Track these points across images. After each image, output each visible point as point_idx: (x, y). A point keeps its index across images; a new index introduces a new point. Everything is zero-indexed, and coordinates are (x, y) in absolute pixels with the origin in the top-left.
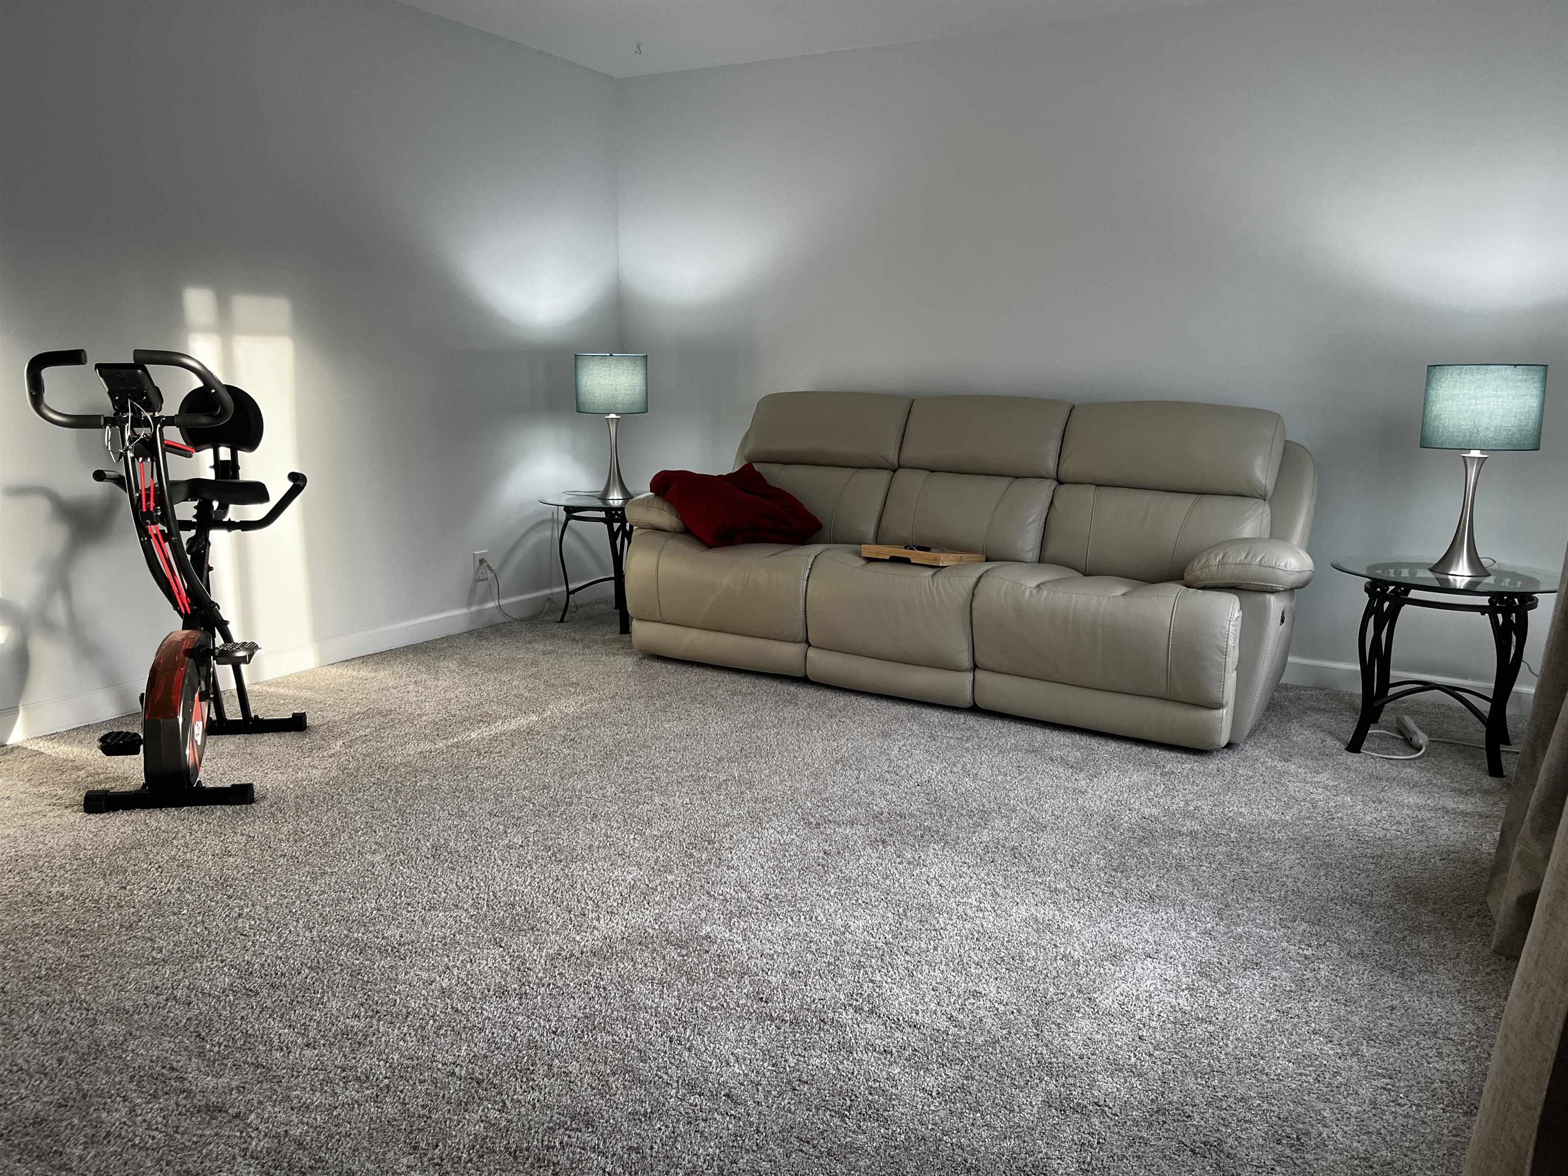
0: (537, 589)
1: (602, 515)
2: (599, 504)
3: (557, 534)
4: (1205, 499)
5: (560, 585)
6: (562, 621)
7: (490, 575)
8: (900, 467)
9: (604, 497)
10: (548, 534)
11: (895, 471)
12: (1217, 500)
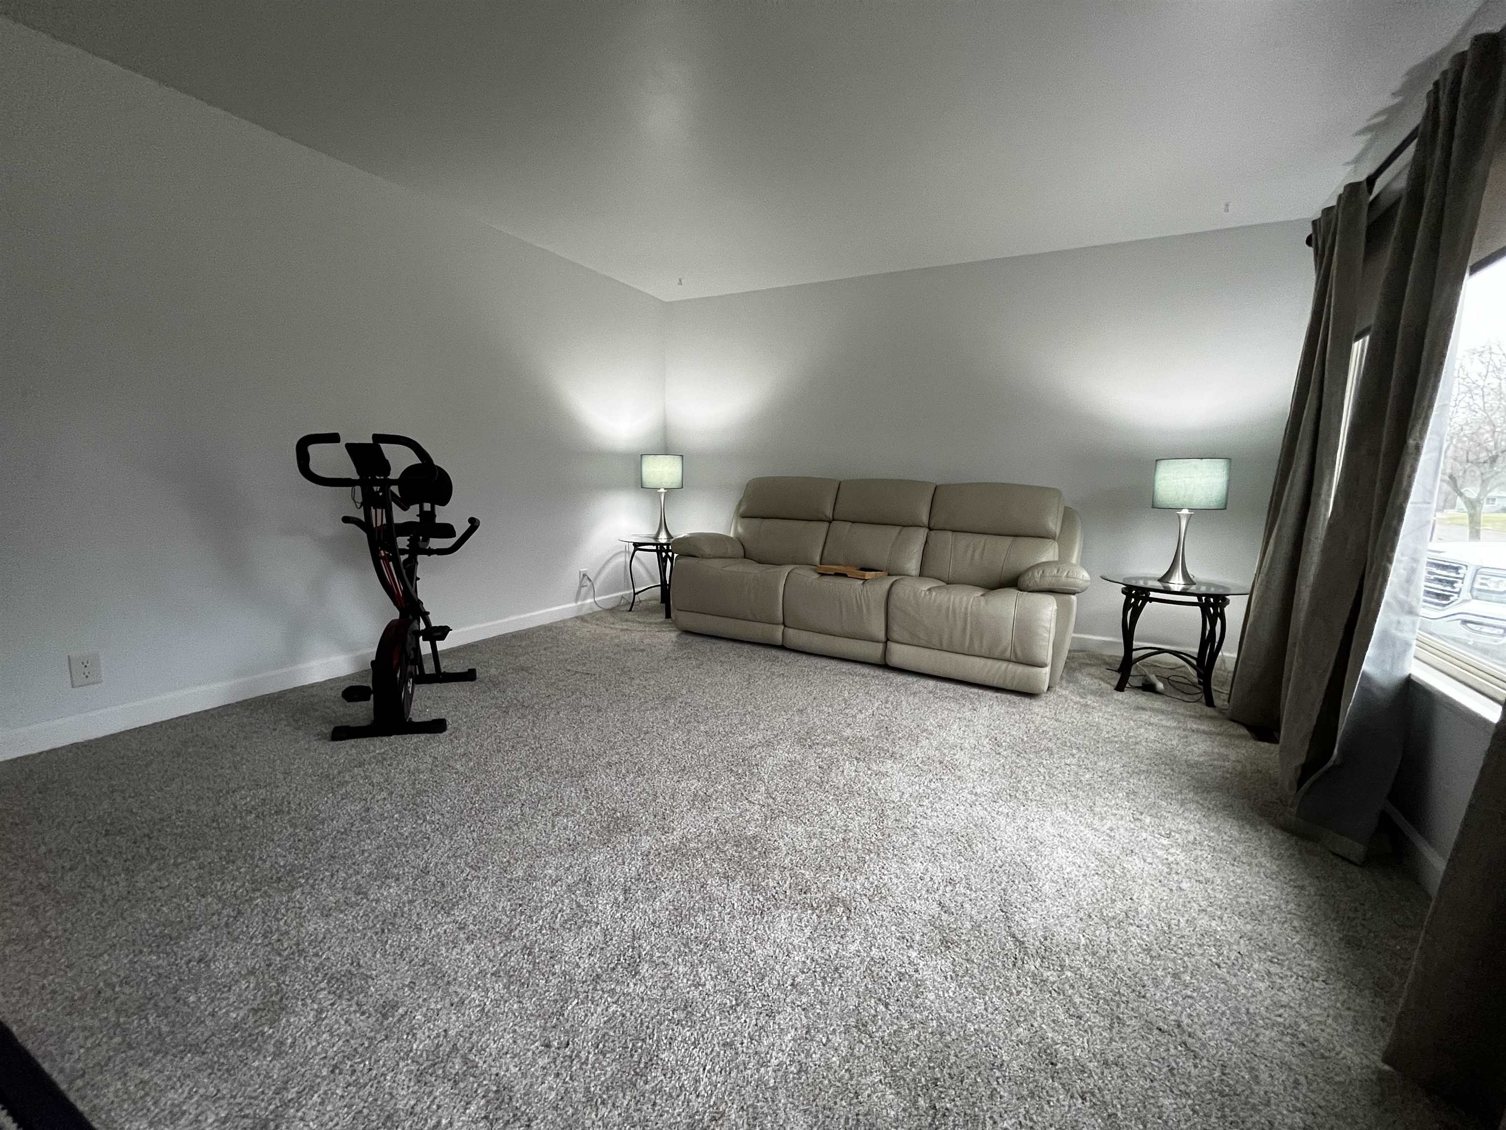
0: (615, 592)
1: (654, 548)
2: (653, 541)
3: (628, 560)
4: (1019, 539)
5: (628, 589)
6: (630, 610)
7: (588, 583)
8: (834, 520)
9: (656, 538)
10: (623, 559)
11: (830, 522)
12: (1026, 539)
